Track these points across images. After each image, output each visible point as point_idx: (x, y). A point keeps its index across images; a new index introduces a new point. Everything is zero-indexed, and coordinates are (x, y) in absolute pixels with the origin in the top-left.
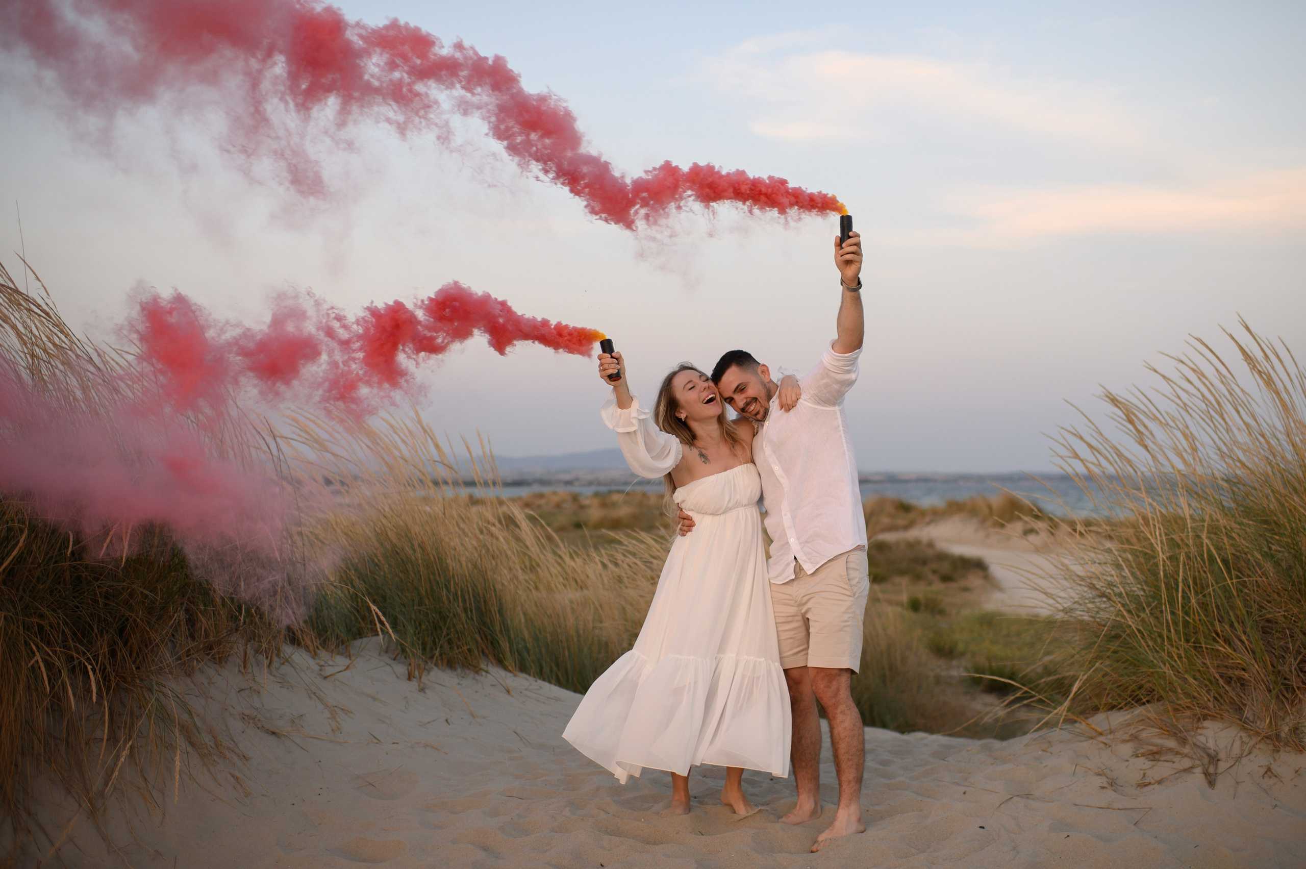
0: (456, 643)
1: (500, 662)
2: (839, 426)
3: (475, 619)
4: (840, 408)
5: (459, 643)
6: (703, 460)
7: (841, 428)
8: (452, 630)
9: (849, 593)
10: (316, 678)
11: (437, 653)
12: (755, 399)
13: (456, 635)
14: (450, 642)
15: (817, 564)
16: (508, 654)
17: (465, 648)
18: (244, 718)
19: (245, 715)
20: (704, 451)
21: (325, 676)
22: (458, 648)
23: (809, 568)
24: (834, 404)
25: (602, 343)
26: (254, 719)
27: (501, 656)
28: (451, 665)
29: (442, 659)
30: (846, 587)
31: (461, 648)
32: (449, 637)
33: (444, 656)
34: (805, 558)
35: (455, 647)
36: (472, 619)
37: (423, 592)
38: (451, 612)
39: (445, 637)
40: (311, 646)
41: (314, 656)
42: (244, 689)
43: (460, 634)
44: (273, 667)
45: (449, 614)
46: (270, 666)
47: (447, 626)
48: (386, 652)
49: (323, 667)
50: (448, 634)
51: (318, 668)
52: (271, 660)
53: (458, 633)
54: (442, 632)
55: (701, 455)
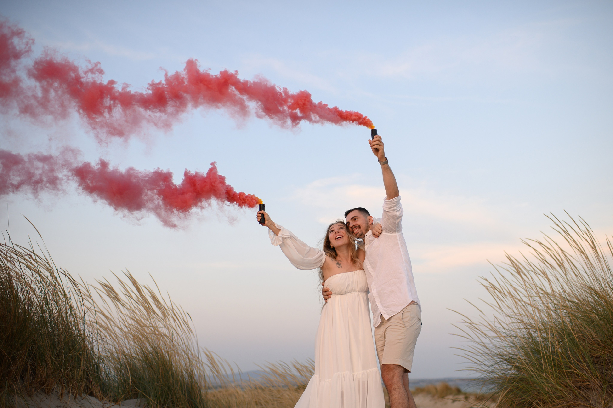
0: (176, 403)
2: (398, 243)
3: (186, 395)
4: (399, 234)
5: (178, 404)
6: (338, 266)
7: (400, 244)
8: (174, 396)
9: (403, 326)
12: (359, 227)
13: (176, 400)
14: (173, 402)
15: (391, 315)
20: (339, 262)
22: (177, 406)
23: (386, 317)
24: (395, 232)
25: (260, 205)
30: (401, 322)
31: (179, 406)
32: (173, 399)
34: (384, 312)
35: (176, 406)
36: (185, 395)
37: (161, 377)
38: (174, 388)
39: (170, 399)
40: (99, 396)
41: (100, 400)
42: (60, 406)
43: (178, 399)
44: (77, 400)
45: (172, 388)
46: (75, 399)
47: (171, 394)
48: (139, 406)
49: (105, 404)
50: (172, 398)
51: (102, 404)
52: (76, 396)
53: (177, 398)
54: (169, 397)
55: (338, 264)
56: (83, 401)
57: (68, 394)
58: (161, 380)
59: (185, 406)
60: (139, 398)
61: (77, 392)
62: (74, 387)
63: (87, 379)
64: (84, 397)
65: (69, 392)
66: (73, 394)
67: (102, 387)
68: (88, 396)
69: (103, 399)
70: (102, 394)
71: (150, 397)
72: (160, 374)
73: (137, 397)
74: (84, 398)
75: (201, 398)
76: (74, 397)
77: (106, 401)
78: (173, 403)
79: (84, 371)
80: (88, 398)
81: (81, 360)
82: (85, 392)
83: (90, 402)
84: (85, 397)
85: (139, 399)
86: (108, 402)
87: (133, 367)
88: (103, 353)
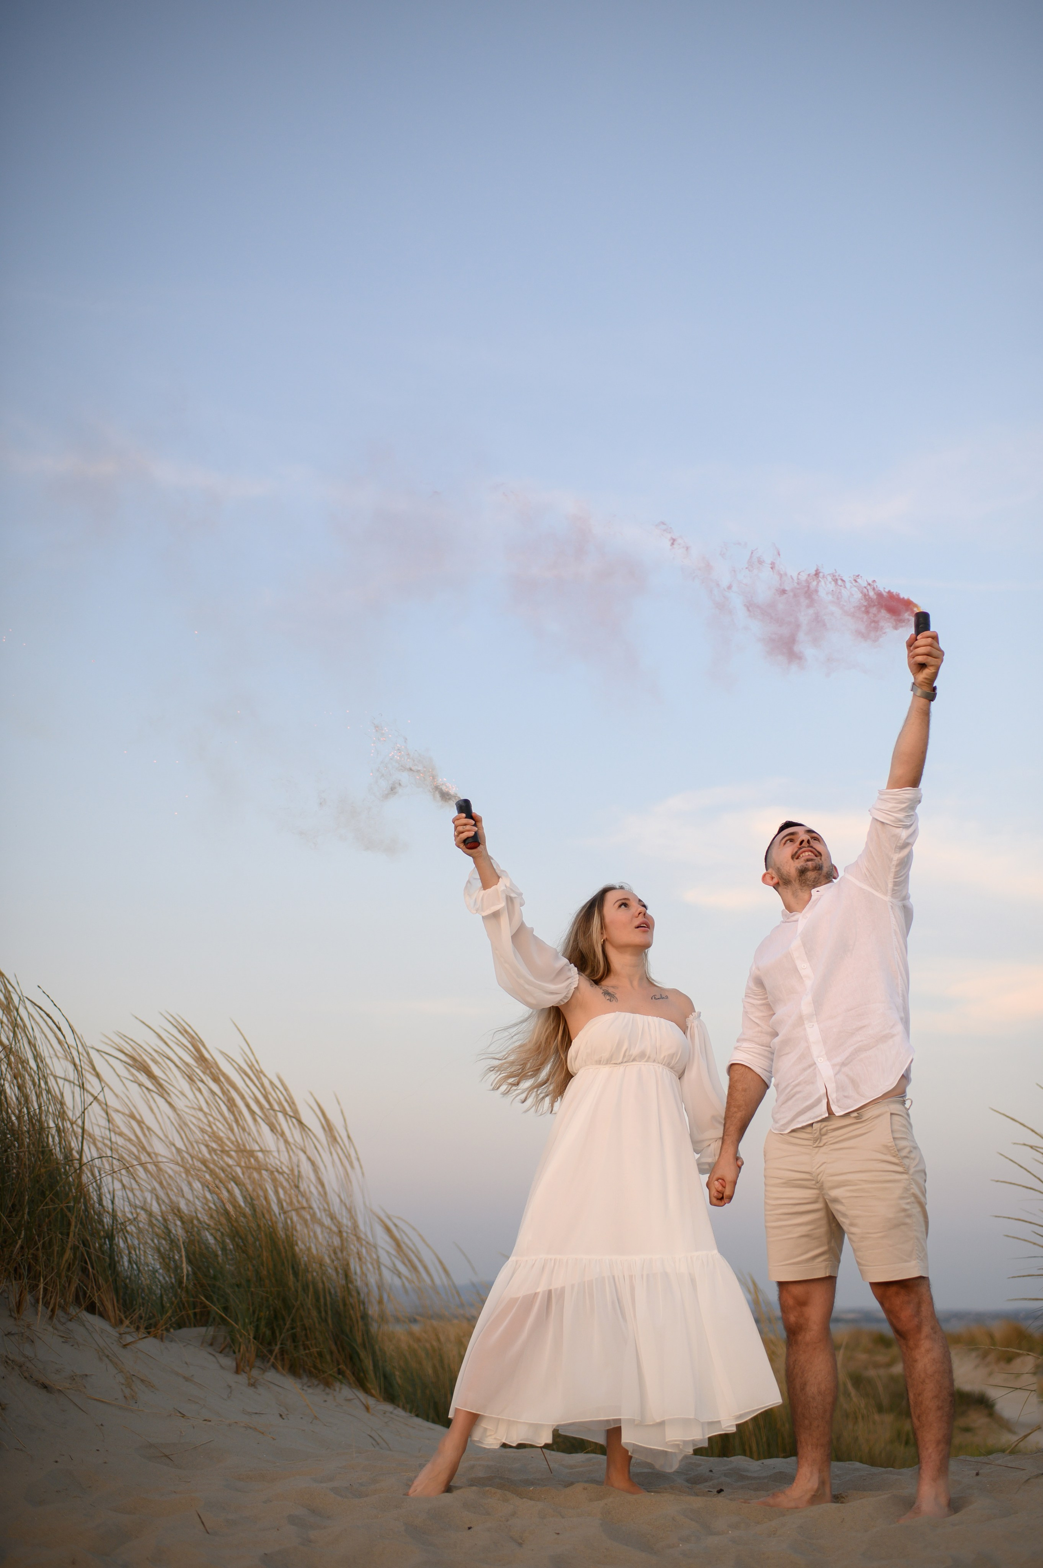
0: (303, 1342)
1: (361, 1384)
3: (330, 1321)
5: (308, 1343)
6: (608, 997)
8: (299, 1324)
10: (113, 1343)
11: (277, 1349)
13: (304, 1332)
14: (294, 1338)
16: (371, 1374)
17: (314, 1350)
18: (7, 1362)
19: (10, 1360)
20: (611, 990)
21: (124, 1343)
22: (305, 1349)
26: (21, 1366)
27: (362, 1375)
28: (294, 1369)
29: (283, 1360)
31: (309, 1349)
32: (294, 1330)
33: (286, 1356)
35: (301, 1348)
36: (326, 1321)
37: (265, 1272)
38: (298, 1303)
39: (288, 1330)
40: (111, 1314)
41: (114, 1326)
42: (13, 1334)
43: (308, 1331)
44: (54, 1320)
45: (295, 1303)
46: (51, 1318)
47: (291, 1317)
48: (211, 1345)
49: (124, 1335)
50: (293, 1328)
51: (117, 1335)
52: (53, 1311)
53: (306, 1329)
54: (285, 1324)
55: (606, 993)
56: (71, 1325)
57: (34, 1306)
58: (267, 1281)
59: (325, 1350)
60: (211, 1325)
61: (56, 1299)
62: (51, 1289)
63: (84, 1270)
64: (74, 1313)
65: (37, 1301)
66: (46, 1304)
67: (121, 1294)
68: (85, 1313)
69: (121, 1322)
70: (120, 1311)
71: (237, 1324)
72: (263, 1265)
73: (205, 1324)
74: (72, 1318)
75: (368, 1331)
76: (49, 1312)
77: (128, 1327)
78: (294, 1341)
79: (75, 1248)
80: (84, 1318)
81: (69, 1224)
82: (77, 1301)
83: (87, 1329)
84: (77, 1314)
85: (210, 1328)
86: (132, 1329)
87: (200, 1248)
88: (124, 1209)
